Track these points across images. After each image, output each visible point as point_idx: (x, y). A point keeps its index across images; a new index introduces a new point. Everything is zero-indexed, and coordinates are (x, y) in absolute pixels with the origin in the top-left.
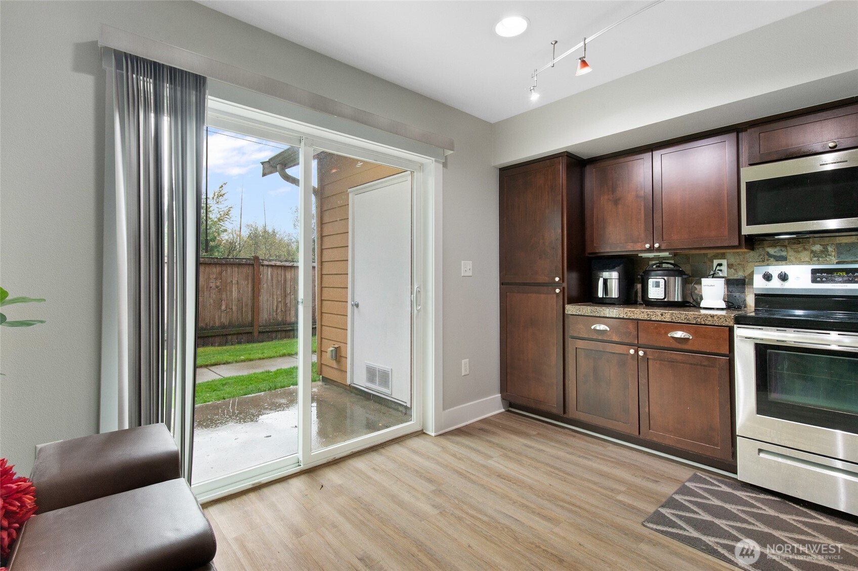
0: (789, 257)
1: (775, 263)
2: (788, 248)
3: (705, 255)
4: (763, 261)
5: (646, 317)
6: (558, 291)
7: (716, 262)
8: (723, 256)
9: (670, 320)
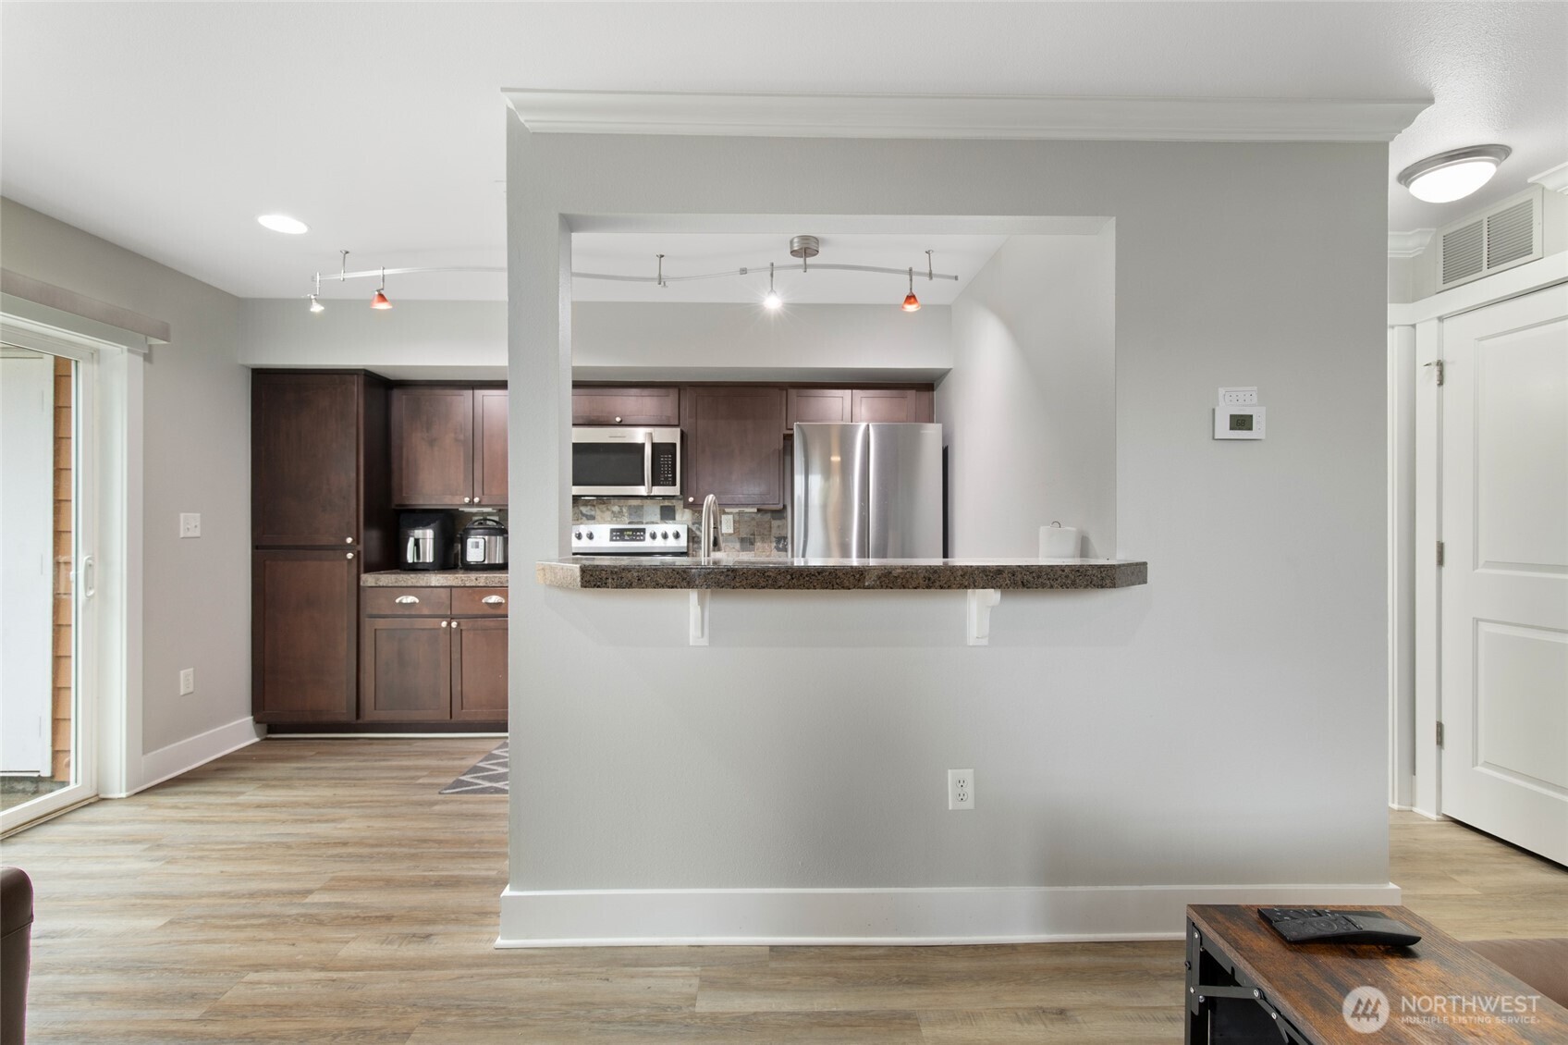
0: (596, 517)
1: (586, 521)
2: (594, 509)
4: (578, 520)
5: (460, 583)
6: (350, 556)
9: (484, 585)
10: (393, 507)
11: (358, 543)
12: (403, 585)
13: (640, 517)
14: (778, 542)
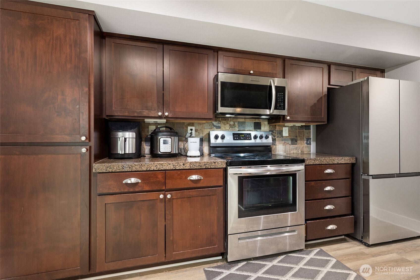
0: (221, 127)
1: (216, 129)
2: (221, 122)
3: (184, 123)
4: (211, 129)
5: (172, 168)
6: (84, 150)
7: (189, 128)
8: (192, 125)
9: (189, 168)
10: (104, 117)
11: (90, 141)
12: (129, 170)
13: (244, 127)
14: (307, 140)
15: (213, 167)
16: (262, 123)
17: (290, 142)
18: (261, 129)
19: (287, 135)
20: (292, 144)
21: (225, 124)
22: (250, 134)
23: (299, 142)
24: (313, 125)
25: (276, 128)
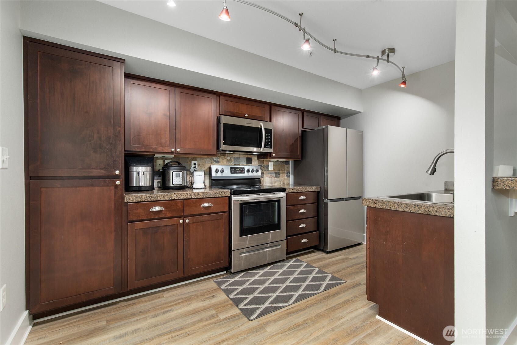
0: (220, 162)
1: (215, 164)
2: (220, 157)
3: (188, 158)
4: (211, 163)
5: (189, 197)
6: (118, 182)
7: (193, 162)
8: (195, 159)
9: (202, 197)
12: (154, 200)
13: (239, 162)
14: (287, 174)
15: (221, 196)
16: (253, 159)
17: (274, 175)
18: (252, 164)
19: (272, 169)
20: (276, 177)
21: (223, 159)
22: (244, 168)
23: (281, 175)
24: (291, 161)
25: (264, 163)
